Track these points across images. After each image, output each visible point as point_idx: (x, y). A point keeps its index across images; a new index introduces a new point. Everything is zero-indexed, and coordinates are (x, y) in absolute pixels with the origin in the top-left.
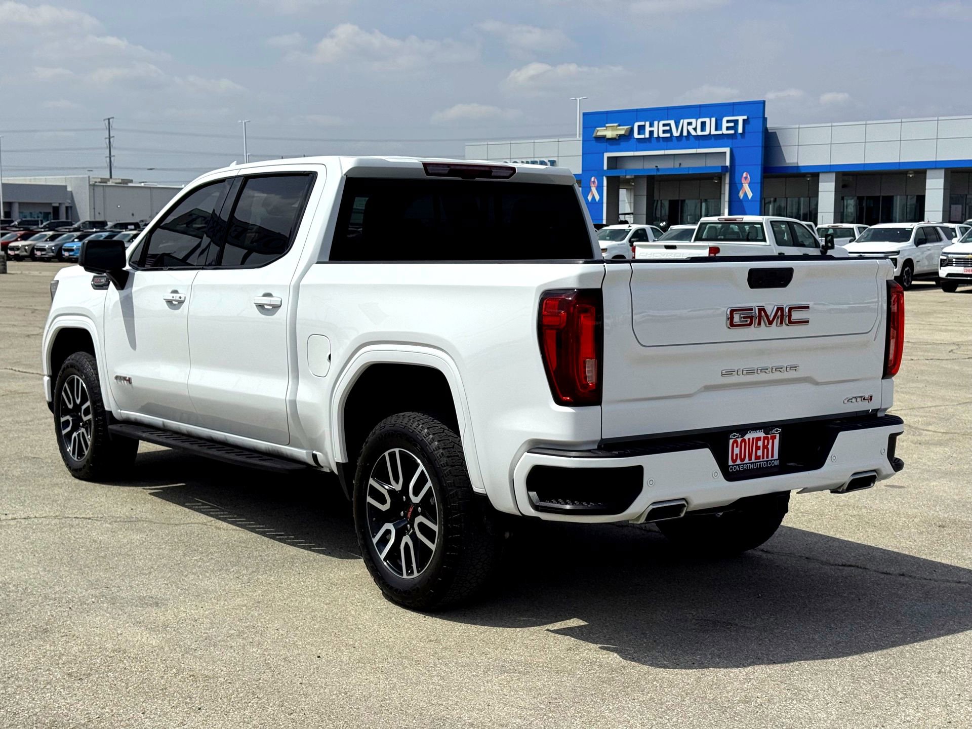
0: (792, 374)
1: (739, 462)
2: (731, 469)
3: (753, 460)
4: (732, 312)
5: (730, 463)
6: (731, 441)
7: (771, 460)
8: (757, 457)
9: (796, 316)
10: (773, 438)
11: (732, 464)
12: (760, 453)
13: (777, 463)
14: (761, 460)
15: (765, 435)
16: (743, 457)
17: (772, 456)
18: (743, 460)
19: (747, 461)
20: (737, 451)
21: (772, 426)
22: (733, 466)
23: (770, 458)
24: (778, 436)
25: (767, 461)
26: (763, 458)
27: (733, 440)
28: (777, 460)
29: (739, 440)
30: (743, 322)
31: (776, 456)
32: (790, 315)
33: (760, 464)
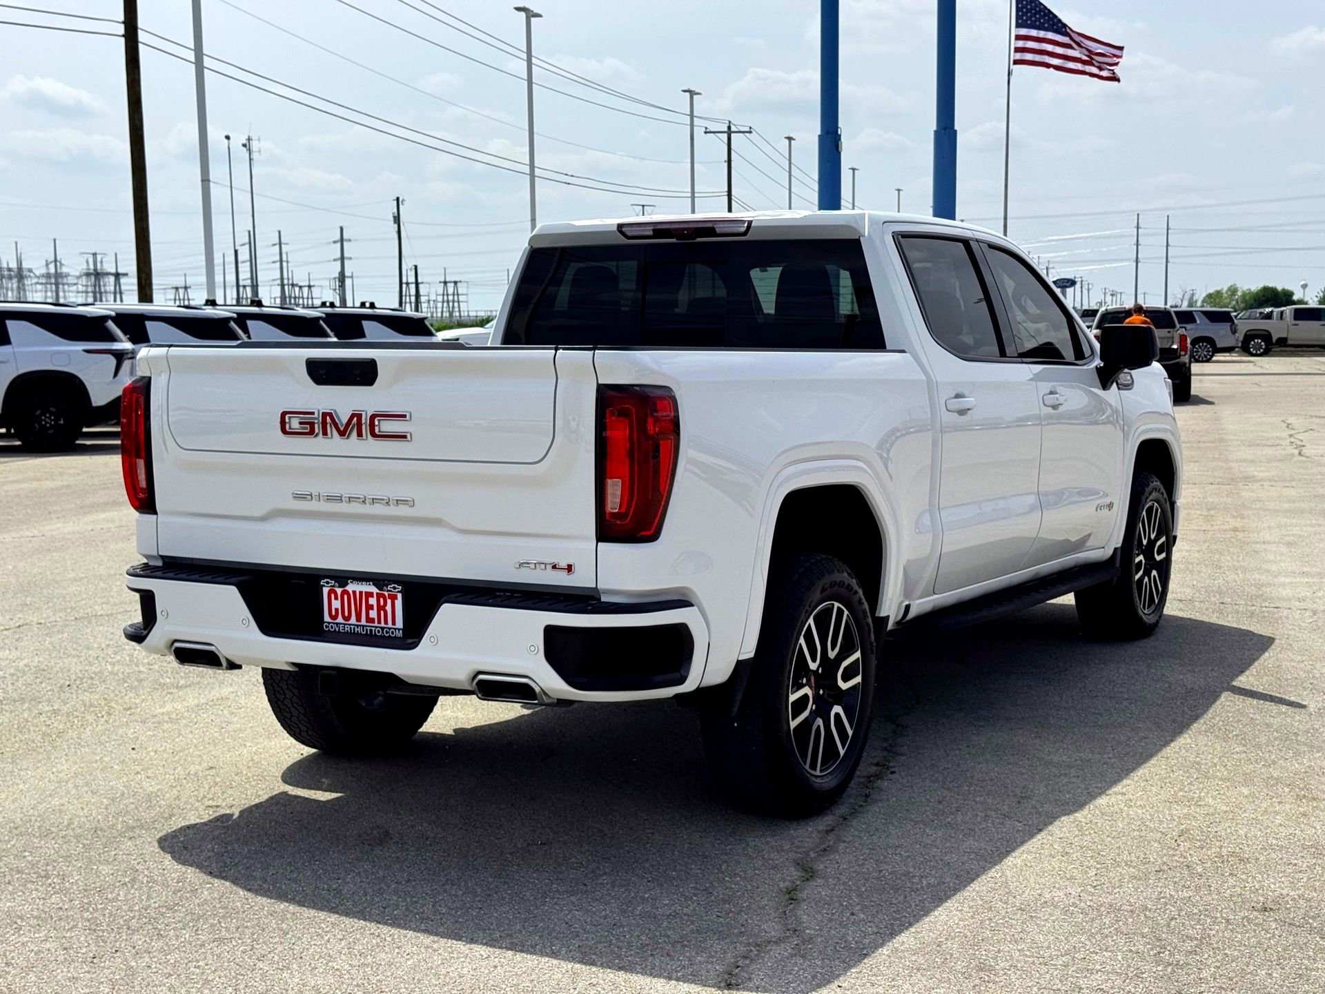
0: (403, 511)
1: (340, 620)
2: (327, 627)
3: (363, 622)
4: (284, 414)
5: (327, 618)
6: (326, 590)
7: (390, 629)
8: (369, 620)
9: (387, 426)
10: (393, 598)
11: (330, 620)
12: (373, 614)
13: (400, 634)
14: (376, 624)
15: (379, 591)
16: (346, 614)
17: (394, 623)
18: (347, 618)
19: (353, 620)
20: (336, 604)
21: (389, 581)
22: (329, 623)
23: (390, 625)
24: (400, 596)
25: (383, 628)
26: (379, 622)
27: (328, 589)
28: (399, 630)
29: (339, 591)
30: (303, 428)
31: (400, 624)
32: (372, 425)
33: (371, 631)
